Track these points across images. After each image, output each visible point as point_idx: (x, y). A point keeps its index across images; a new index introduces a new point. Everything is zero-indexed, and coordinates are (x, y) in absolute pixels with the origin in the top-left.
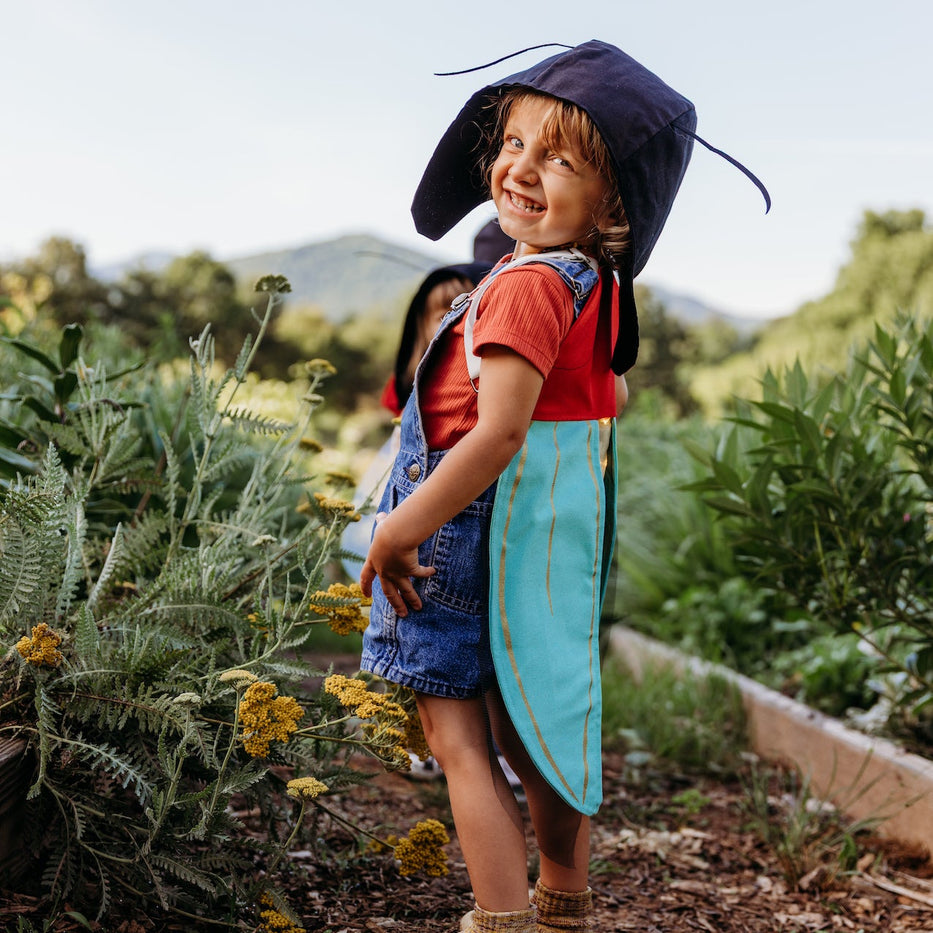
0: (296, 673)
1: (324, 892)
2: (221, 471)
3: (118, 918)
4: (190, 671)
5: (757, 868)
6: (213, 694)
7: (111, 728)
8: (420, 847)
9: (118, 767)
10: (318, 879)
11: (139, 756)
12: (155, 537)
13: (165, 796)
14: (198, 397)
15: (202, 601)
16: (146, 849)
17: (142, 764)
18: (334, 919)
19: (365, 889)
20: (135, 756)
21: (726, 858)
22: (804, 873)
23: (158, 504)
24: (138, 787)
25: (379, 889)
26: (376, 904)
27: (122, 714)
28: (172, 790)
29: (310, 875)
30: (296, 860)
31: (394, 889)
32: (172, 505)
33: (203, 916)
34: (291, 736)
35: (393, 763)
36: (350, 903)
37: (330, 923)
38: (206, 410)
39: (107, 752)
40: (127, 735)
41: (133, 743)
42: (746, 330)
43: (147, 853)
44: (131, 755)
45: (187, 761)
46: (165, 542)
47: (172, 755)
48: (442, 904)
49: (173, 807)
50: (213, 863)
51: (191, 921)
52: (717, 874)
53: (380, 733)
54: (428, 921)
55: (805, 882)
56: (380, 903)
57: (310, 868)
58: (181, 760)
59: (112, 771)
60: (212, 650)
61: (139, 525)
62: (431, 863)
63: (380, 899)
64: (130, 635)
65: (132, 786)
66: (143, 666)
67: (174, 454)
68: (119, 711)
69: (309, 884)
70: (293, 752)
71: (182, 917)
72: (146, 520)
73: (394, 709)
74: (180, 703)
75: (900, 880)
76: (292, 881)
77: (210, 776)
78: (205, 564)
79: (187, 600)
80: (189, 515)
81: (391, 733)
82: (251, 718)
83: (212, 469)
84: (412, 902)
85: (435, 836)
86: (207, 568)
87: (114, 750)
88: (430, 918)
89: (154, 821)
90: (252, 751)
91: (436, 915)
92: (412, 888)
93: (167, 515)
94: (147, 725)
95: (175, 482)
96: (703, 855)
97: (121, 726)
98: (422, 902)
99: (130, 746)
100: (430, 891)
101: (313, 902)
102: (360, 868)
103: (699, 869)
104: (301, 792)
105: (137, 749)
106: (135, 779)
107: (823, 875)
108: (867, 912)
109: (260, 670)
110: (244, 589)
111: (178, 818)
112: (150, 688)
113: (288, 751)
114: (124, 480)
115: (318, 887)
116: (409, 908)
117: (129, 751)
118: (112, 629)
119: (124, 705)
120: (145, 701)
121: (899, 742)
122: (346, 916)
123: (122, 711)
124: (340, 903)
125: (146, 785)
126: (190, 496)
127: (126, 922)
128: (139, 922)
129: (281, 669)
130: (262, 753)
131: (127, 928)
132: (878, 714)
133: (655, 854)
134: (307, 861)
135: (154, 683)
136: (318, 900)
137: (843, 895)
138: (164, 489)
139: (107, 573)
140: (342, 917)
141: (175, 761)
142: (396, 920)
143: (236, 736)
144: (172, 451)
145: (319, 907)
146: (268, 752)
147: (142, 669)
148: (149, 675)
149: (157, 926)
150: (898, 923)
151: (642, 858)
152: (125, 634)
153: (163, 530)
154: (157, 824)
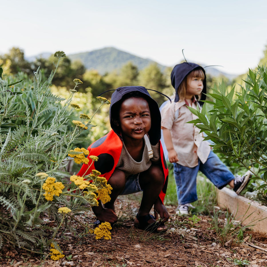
0: (63, 175)
1: (73, 244)
2: (44, 113)
3: (6, 251)
4: (30, 174)
5: (213, 240)
6: (37, 181)
7: (4, 191)
8: (102, 230)
9: (5, 203)
10: (72, 241)
11: (13, 200)
12: (23, 134)
13: (20, 212)
14: (36, 90)
15: (35, 152)
16: (14, 229)
17: (14, 202)
18: (75, 252)
19: (86, 244)
20: (12, 200)
21: (203, 237)
22: (226, 241)
23: (23, 123)
24: (12, 209)
25: (91, 244)
26: (89, 248)
27: (7, 187)
28: (22, 210)
29: (70, 240)
30: (67, 235)
31: (95, 244)
32: (28, 123)
33: (34, 251)
34: (60, 194)
35: (93, 203)
36: (80, 248)
37: (73, 253)
38: (39, 94)
39: (2, 199)
40: (9, 194)
41: (11, 196)
42: (231, 79)
43: (14, 230)
44: (10, 200)
45: (26, 201)
46: (26, 135)
47: (22, 199)
48: (109, 248)
49: (22, 216)
50: (36, 234)
51: (30, 252)
52: (200, 242)
53: (89, 194)
54: (104, 253)
55: (226, 244)
56: (90, 248)
57: (71, 238)
58: (25, 201)
59: (4, 204)
60: (37, 168)
61: (18, 130)
62: (106, 235)
63: (90, 246)
64: (11, 163)
65: (10, 209)
66: (15, 172)
67: (28, 107)
68: (6, 186)
69: (69, 242)
70: (62, 200)
71: (27, 251)
72: (20, 128)
73: (93, 187)
74: (24, 183)
75: (257, 244)
76: (64, 241)
77: (34, 206)
78: (37, 141)
79: (31, 152)
80: (34, 127)
81: (92, 194)
82: (47, 188)
83: (41, 112)
84: (100, 248)
85: (107, 227)
86: (37, 142)
87: (5, 198)
88: (105, 253)
89: (16, 220)
90: (48, 198)
91: (107, 252)
92: (101, 244)
93: (26, 126)
94: (15, 190)
95: (29, 116)
96: (196, 236)
97: (7, 190)
98: (103, 248)
99: (10, 197)
100: (106, 245)
101: (69, 247)
102: (85, 237)
103: (195, 240)
104: (62, 211)
105: (12, 198)
106: (11, 207)
107: (232, 242)
108: (245, 253)
109: (52, 174)
110: (50, 150)
111: (24, 219)
112: (16, 179)
113: (60, 199)
114: (14, 116)
115: (72, 243)
116: (99, 249)
117: (10, 199)
118: (7, 161)
119: (8, 184)
120: (14, 183)
121: (260, 202)
122: (79, 252)
123: (7, 186)
124: (77, 248)
125: (14, 209)
126: (33, 121)
127: (9, 252)
128: (13, 252)
129: (59, 174)
130: (51, 199)
131: (9, 254)
132: (255, 194)
133: (181, 235)
134: (70, 235)
135: (18, 177)
136: (71, 247)
137: (237, 248)
138: (25, 118)
139: (6, 144)
140: (77, 252)
141: (23, 201)
142: (94, 253)
143: (41, 193)
144: (28, 106)
145: (71, 249)
146: (53, 199)
147: (15, 173)
148: (17, 175)
149: (18, 254)
150: (254, 256)
151: (176, 236)
152: (9, 163)
153: (26, 131)
154: (17, 221)
